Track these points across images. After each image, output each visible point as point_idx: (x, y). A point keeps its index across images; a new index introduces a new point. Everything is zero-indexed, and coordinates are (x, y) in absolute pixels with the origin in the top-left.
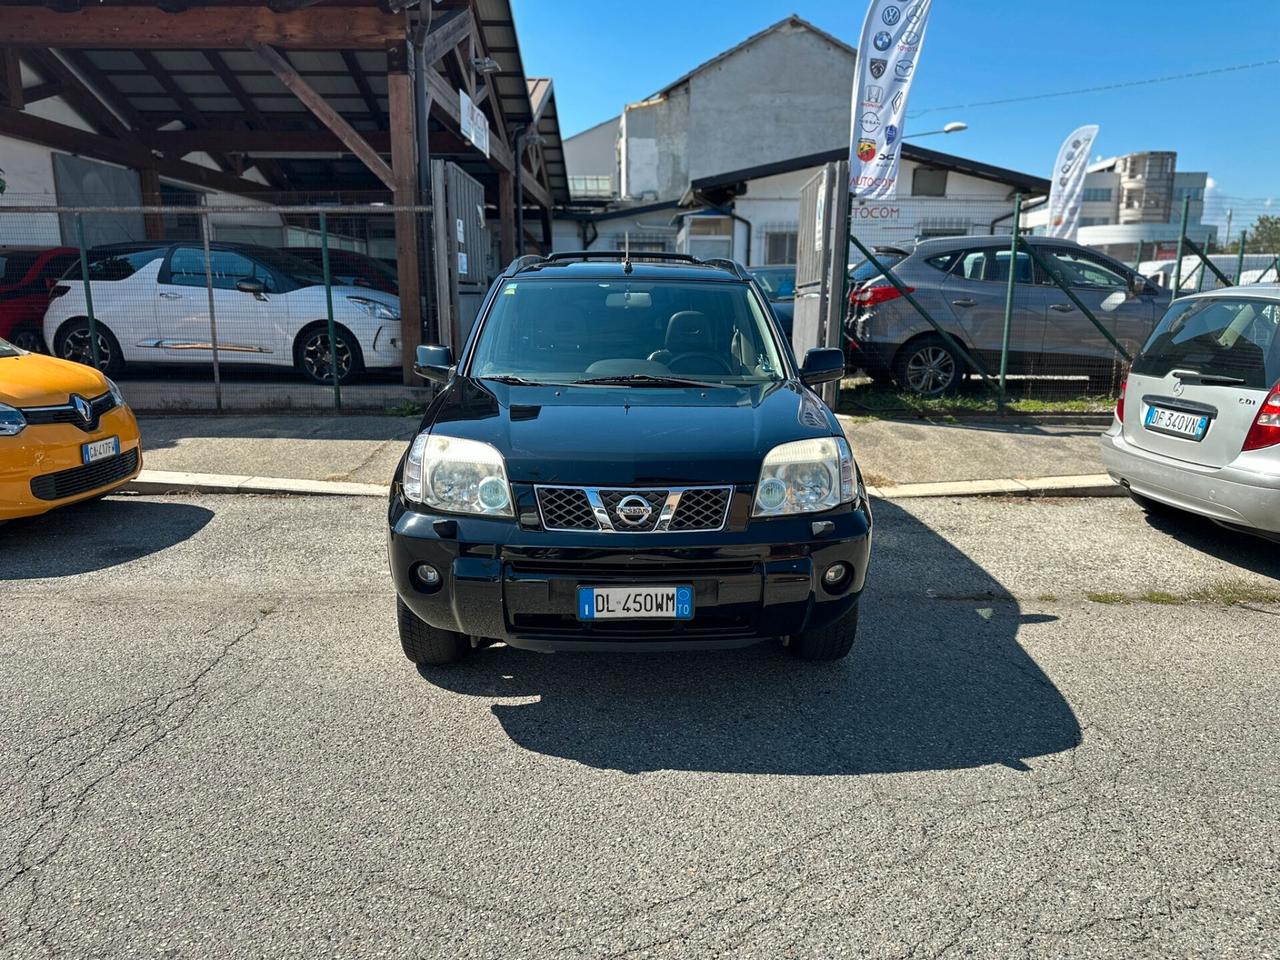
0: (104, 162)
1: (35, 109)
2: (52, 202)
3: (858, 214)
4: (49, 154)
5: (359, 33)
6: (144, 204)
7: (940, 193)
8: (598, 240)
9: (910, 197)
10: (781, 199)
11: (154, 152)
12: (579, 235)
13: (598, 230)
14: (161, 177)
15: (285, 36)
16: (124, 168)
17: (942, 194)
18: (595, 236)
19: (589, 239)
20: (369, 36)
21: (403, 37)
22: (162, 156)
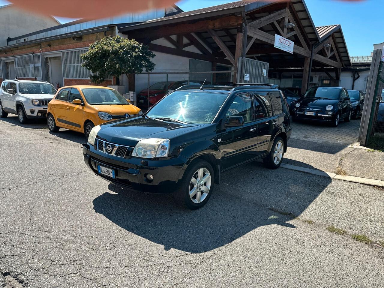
0: (203, 61)
1: (186, 49)
2: (188, 71)
4: (189, 59)
5: (231, 23)
6: (212, 71)
8: (360, 78)
11: (216, 57)
12: (352, 77)
13: (360, 75)
14: (217, 63)
15: (215, 26)
16: (209, 62)
18: (359, 77)
19: (356, 78)
20: (234, 23)
21: (242, 22)
22: (218, 58)
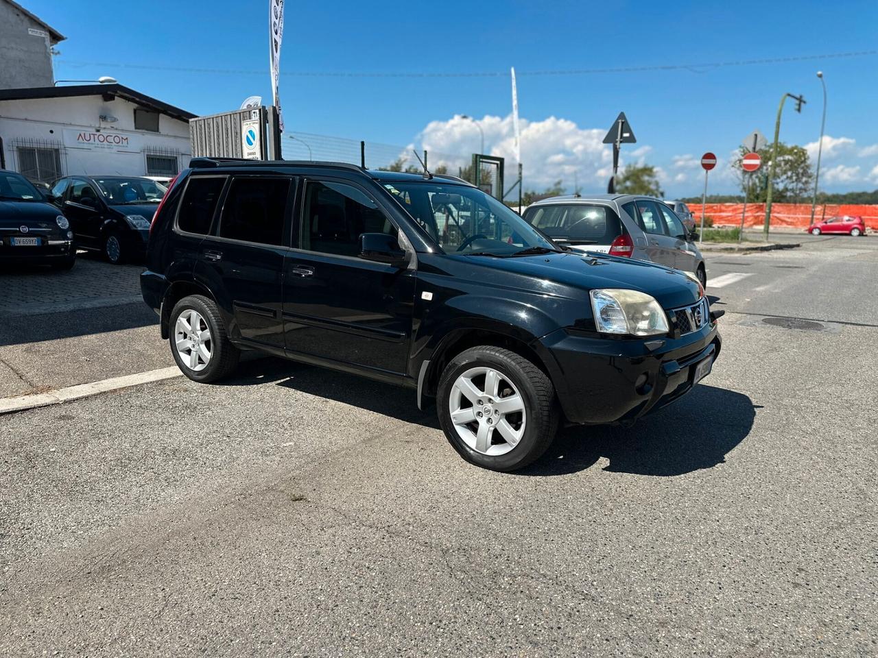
3: (97, 140)
7: (155, 129)
9: (134, 130)
10: (26, 119)
17: (157, 130)
